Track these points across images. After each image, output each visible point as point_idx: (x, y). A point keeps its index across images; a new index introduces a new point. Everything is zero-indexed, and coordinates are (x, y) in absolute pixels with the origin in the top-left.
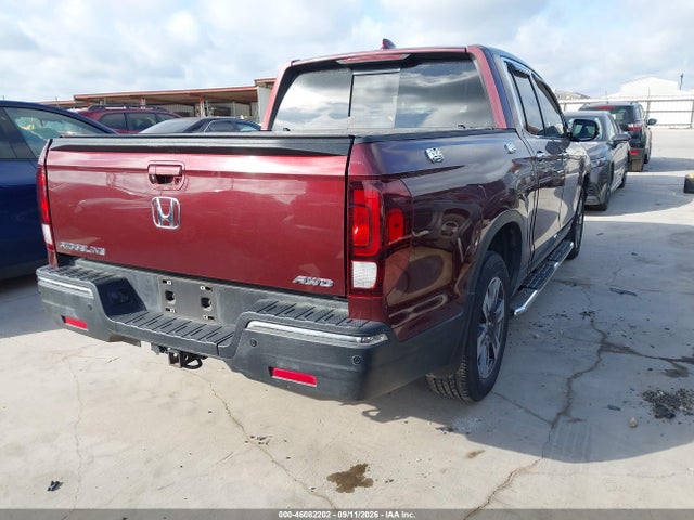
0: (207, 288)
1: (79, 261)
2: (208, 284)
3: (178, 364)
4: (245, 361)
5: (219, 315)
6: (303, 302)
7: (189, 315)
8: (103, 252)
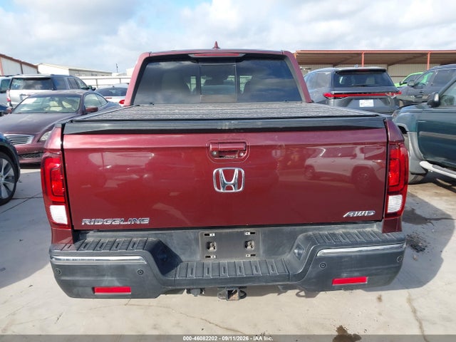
0: (251, 233)
1: (91, 233)
2: (253, 230)
3: (236, 296)
4: (314, 280)
5: (261, 251)
6: (352, 229)
7: (231, 257)
8: (146, 221)
